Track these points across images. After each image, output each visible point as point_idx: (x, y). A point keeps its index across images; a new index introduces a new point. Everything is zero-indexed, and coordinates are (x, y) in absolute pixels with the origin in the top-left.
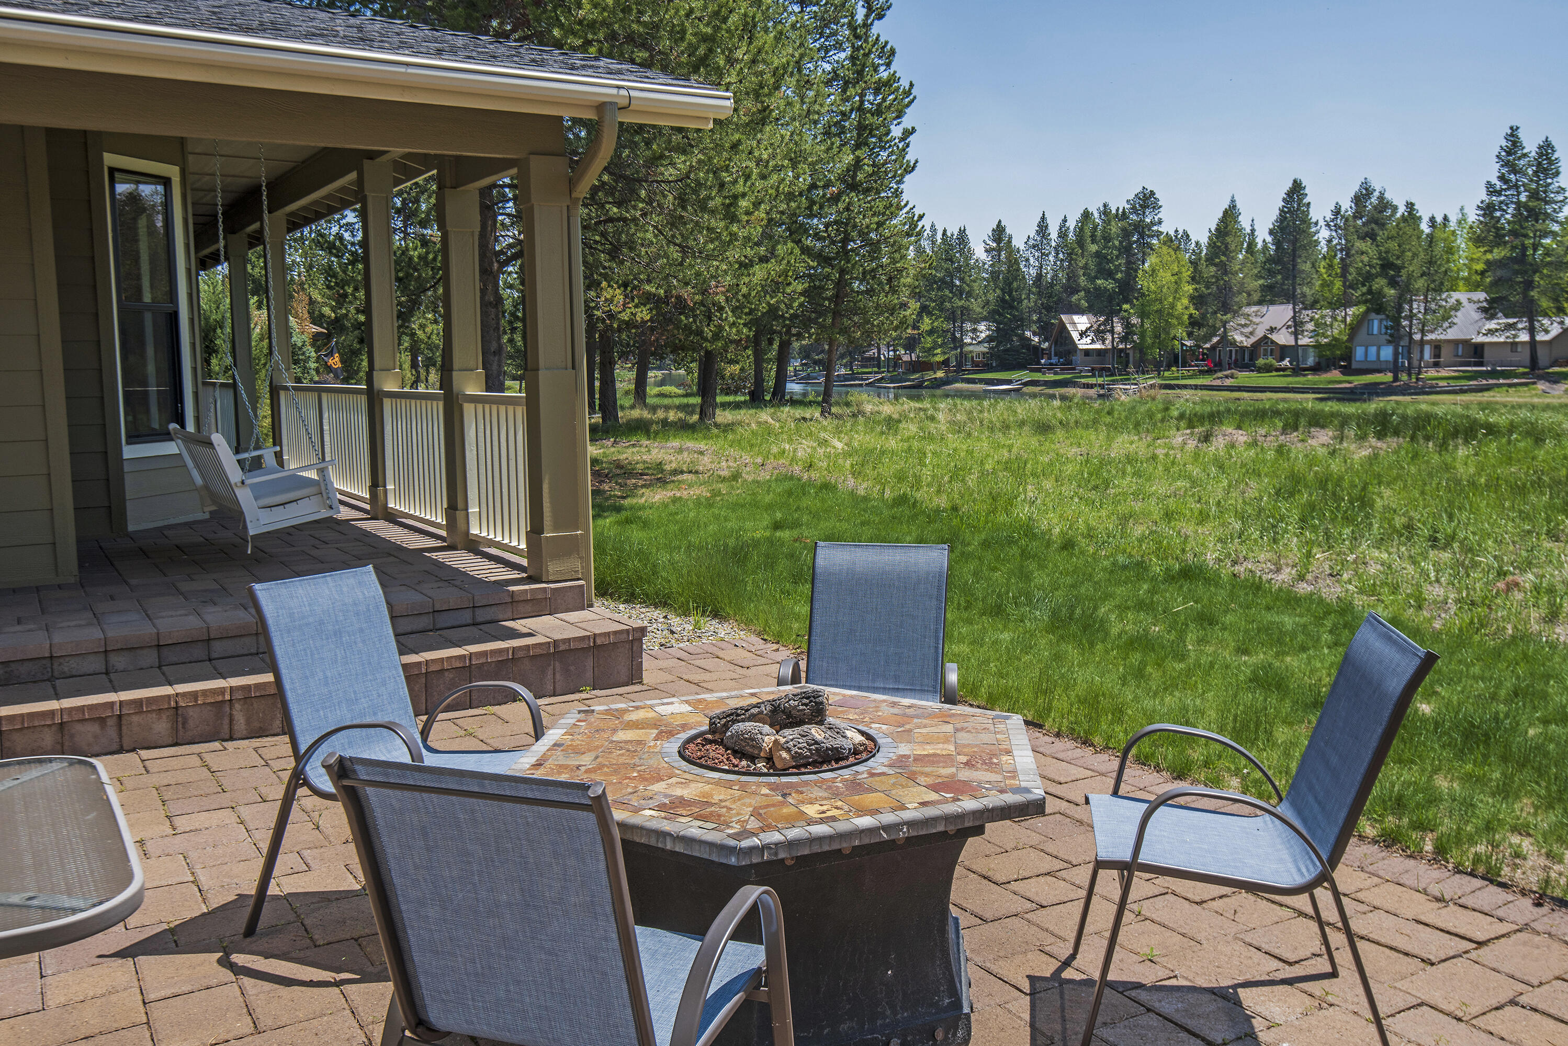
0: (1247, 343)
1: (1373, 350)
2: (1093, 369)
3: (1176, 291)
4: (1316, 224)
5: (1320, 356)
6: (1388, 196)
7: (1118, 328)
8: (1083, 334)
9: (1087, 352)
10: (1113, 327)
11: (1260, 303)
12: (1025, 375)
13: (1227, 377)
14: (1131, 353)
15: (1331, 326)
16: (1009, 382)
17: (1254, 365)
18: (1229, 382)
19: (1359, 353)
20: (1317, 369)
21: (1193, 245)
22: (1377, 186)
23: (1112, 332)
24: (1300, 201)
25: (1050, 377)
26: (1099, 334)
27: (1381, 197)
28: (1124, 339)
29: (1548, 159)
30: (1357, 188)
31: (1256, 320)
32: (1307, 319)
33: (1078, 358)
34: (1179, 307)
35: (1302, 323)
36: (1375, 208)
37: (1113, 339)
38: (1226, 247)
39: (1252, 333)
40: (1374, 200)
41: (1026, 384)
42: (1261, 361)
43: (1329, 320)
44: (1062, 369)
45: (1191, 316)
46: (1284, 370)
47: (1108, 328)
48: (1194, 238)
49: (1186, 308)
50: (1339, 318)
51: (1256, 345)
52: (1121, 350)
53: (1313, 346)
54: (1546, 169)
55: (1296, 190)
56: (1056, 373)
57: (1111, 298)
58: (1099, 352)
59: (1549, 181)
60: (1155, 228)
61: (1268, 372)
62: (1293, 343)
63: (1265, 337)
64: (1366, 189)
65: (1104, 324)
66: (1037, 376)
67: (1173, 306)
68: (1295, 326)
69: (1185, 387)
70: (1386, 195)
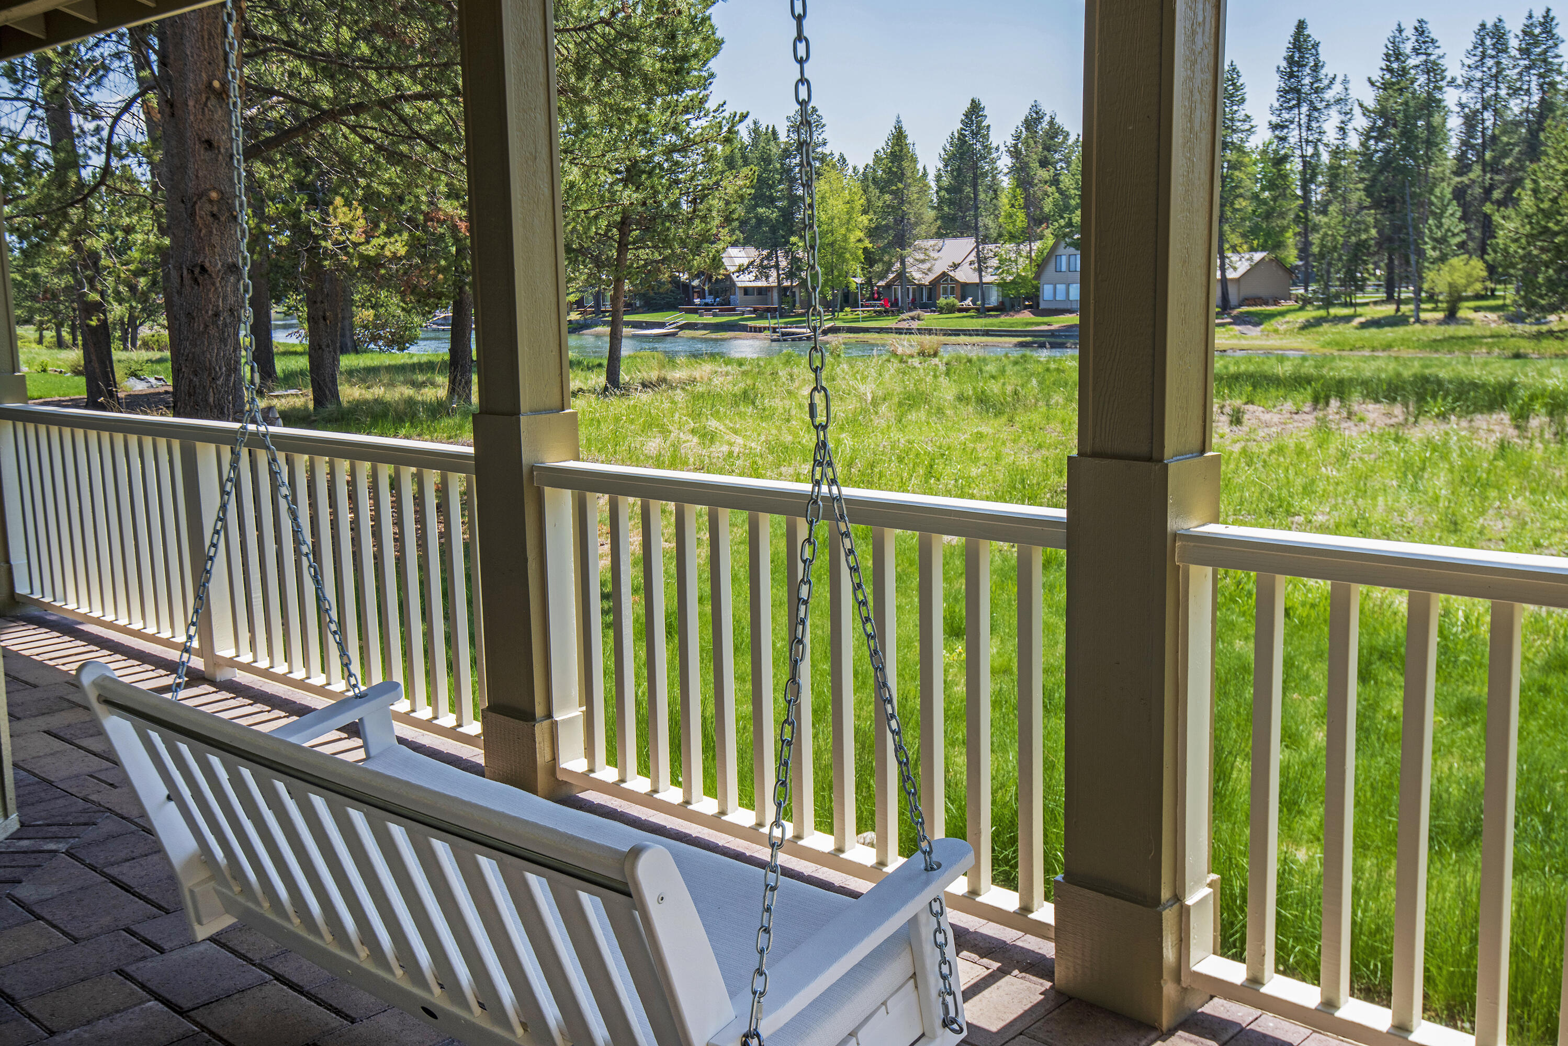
0: (927, 280)
1: (1061, 288)
2: (755, 311)
3: (848, 222)
4: (997, 149)
5: (1005, 296)
6: (1058, 120)
7: (783, 263)
8: (742, 270)
9: (746, 290)
10: (777, 262)
11: (939, 235)
12: (682, 318)
13: (913, 318)
14: (797, 290)
15: (1016, 261)
16: (662, 325)
17: (935, 305)
18: (915, 325)
19: (1047, 292)
20: (1002, 308)
21: (850, 171)
22: (1047, 109)
23: (777, 266)
24: (979, 124)
25: (709, 319)
26: (763, 271)
27: (1052, 123)
28: (791, 275)
29: (1234, 84)
30: (1027, 112)
31: (934, 254)
32: (991, 254)
33: (738, 297)
34: (852, 238)
35: (986, 259)
36: (1047, 133)
37: (779, 275)
38: (903, 174)
39: (929, 270)
40: (1045, 125)
41: (682, 328)
42: (942, 301)
43: (1013, 256)
44: (721, 310)
45: (865, 249)
46: (967, 310)
47: (772, 263)
48: (851, 163)
49: (860, 240)
50: (1024, 254)
51: (935, 283)
52: (786, 288)
53: (999, 285)
54: (1232, 95)
55: (975, 109)
56: (715, 315)
57: (774, 229)
58: (761, 291)
59: (1235, 108)
60: (819, 150)
61: (950, 312)
62: (977, 281)
63: (944, 274)
64: (1037, 113)
65: (768, 257)
66: (694, 318)
67: (845, 239)
68: (979, 262)
69: (866, 330)
70: (1057, 120)
